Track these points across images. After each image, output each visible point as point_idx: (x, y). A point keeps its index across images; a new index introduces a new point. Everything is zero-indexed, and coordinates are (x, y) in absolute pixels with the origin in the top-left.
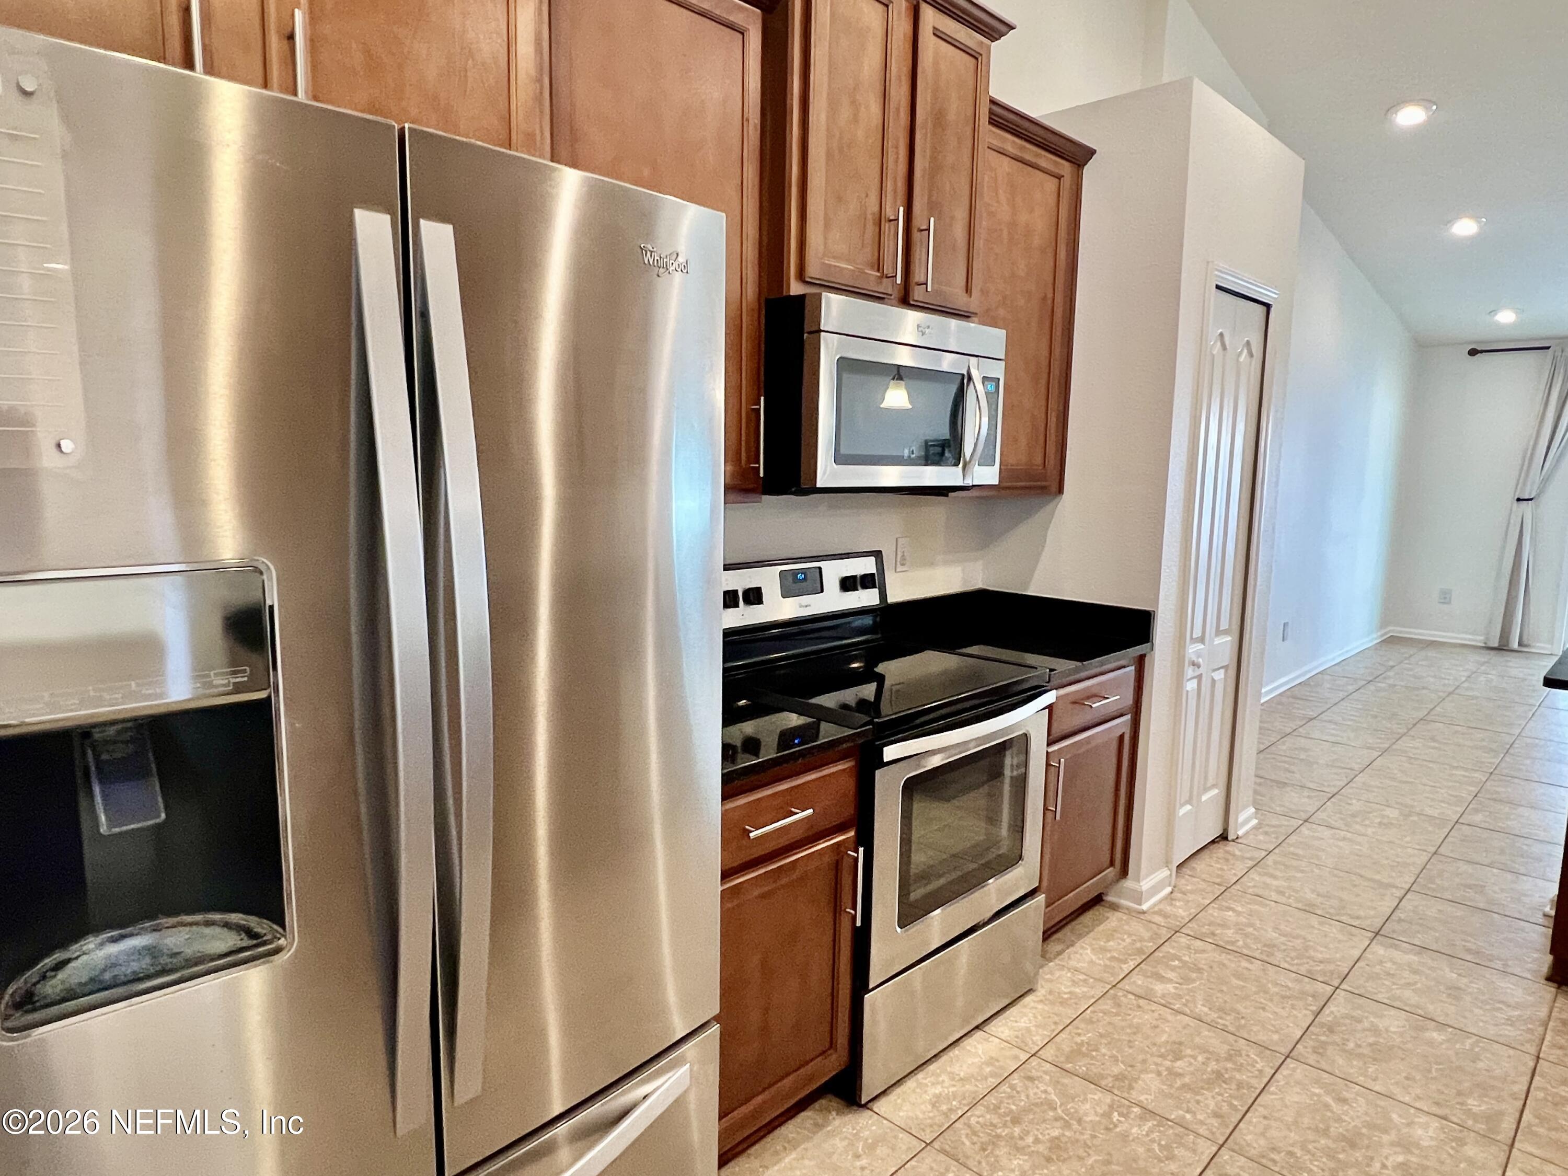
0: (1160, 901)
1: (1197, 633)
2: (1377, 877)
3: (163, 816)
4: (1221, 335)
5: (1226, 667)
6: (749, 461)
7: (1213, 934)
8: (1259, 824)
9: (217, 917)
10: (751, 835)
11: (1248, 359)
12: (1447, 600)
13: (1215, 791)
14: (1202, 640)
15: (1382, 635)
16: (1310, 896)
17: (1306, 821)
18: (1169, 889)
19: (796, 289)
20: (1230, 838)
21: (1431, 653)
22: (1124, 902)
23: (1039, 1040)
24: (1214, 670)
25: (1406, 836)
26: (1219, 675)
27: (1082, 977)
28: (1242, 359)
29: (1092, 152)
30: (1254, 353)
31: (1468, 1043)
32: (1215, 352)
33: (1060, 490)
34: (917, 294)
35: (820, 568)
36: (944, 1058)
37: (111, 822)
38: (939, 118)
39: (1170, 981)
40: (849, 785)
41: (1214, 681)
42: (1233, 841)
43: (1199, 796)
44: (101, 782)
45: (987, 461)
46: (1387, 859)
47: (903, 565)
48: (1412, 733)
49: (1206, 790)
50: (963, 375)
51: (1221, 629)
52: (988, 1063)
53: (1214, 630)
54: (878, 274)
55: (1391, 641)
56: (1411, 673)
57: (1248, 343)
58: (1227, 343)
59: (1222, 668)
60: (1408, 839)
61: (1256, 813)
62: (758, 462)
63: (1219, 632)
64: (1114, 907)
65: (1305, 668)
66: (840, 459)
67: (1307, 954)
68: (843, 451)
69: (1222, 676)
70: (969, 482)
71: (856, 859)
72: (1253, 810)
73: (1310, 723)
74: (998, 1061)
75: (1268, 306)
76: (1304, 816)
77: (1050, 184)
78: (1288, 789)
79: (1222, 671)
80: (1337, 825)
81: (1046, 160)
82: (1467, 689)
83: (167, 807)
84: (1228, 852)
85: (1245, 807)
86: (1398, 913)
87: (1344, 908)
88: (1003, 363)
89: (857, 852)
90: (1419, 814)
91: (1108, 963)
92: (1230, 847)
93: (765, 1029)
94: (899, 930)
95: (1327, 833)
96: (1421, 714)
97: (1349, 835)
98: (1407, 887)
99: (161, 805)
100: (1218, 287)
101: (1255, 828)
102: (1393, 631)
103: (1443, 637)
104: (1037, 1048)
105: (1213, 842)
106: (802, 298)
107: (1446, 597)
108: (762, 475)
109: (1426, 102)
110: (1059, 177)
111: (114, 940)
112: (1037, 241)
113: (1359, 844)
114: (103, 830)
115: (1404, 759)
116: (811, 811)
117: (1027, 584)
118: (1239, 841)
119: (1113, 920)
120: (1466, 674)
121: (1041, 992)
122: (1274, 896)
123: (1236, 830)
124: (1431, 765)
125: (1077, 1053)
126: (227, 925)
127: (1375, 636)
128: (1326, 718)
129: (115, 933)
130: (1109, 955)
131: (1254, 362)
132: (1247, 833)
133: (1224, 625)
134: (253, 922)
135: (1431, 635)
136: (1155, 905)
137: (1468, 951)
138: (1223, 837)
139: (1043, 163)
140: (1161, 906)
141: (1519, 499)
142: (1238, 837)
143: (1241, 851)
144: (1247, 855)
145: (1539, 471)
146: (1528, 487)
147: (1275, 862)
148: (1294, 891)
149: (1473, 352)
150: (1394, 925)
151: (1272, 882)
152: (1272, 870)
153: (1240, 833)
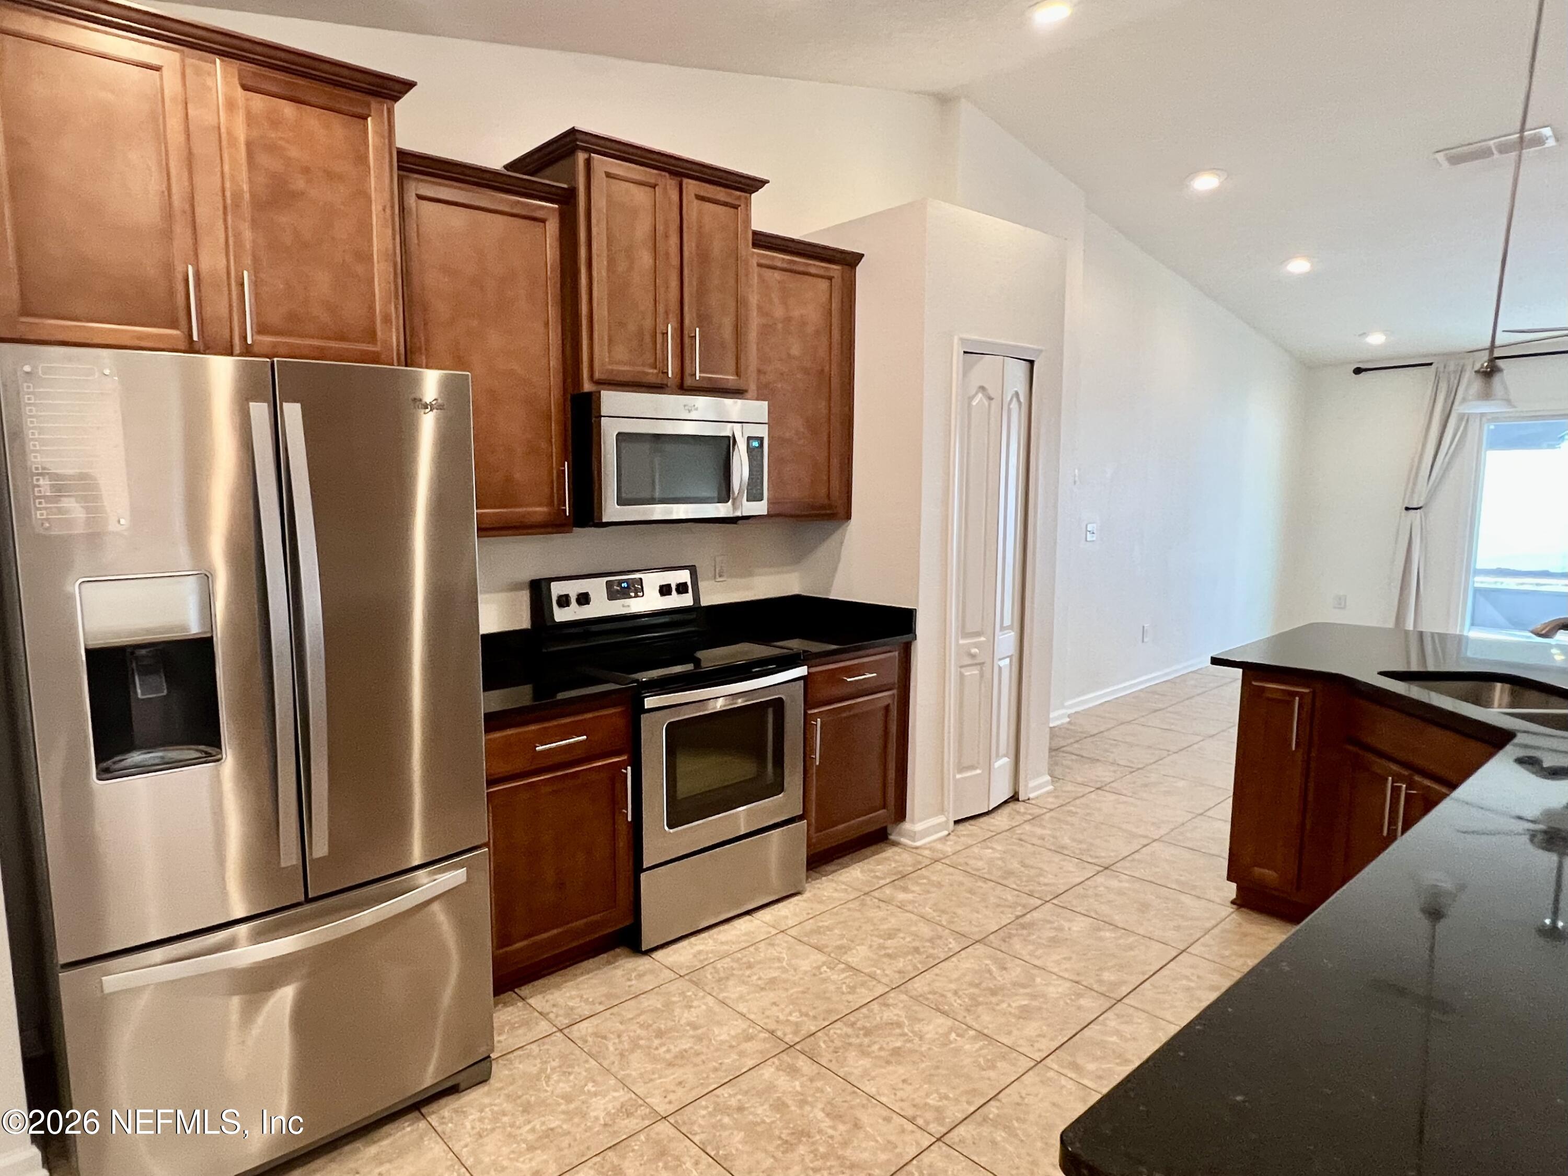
0: (935, 841)
2: (1135, 830)
3: (165, 692)
4: (983, 388)
5: (1010, 657)
6: (559, 505)
7: (967, 864)
8: (1055, 789)
9: (193, 747)
10: (537, 749)
12: (1340, 605)
13: (1004, 760)
16: (1066, 841)
17: (1098, 789)
18: (946, 833)
19: (587, 387)
20: (1020, 799)
22: (903, 840)
23: (790, 923)
24: (998, 659)
26: (1005, 663)
27: (843, 887)
28: (1012, 406)
29: (861, 256)
31: (1131, 939)
33: (848, 516)
34: (688, 382)
35: (641, 579)
36: (715, 930)
37: (143, 694)
38: (704, 257)
39: (913, 892)
40: (620, 723)
41: (1000, 668)
42: (1024, 801)
43: (991, 763)
44: (138, 674)
45: (754, 496)
46: (1154, 817)
47: (720, 576)
49: (999, 757)
50: (729, 437)
51: (1004, 625)
52: (745, 934)
54: (655, 371)
57: (1017, 392)
58: (992, 394)
59: (1008, 657)
61: (1051, 780)
62: (565, 506)
63: (1002, 628)
64: (895, 844)
66: (621, 502)
67: (1037, 880)
68: (624, 495)
69: (1008, 664)
70: (738, 514)
71: (626, 774)
72: (1048, 778)
73: (1155, 714)
74: (753, 933)
75: (1031, 361)
76: (1098, 785)
77: (823, 285)
79: (1008, 660)
80: (1124, 792)
81: (815, 266)
83: (168, 688)
84: (1015, 810)
85: (1038, 774)
86: (1137, 856)
87: (1088, 850)
88: (767, 426)
89: (626, 769)
91: (870, 879)
92: (1020, 807)
93: (560, 886)
94: (666, 828)
95: (1112, 798)
97: (1131, 800)
98: (1157, 837)
99: (165, 687)
100: (966, 353)
101: (1048, 793)
104: (786, 928)
105: (1006, 802)
106: (589, 394)
107: (1341, 602)
108: (568, 514)
109: (1213, 169)
110: (830, 279)
111: (146, 753)
112: (810, 329)
114: (140, 696)
116: (585, 737)
117: (829, 592)
118: (1030, 802)
119: (890, 852)
121: (807, 895)
122: (1035, 841)
123: (1026, 793)
125: (818, 931)
126: (197, 750)
128: (1172, 710)
129: (146, 751)
130: (872, 874)
132: (1037, 798)
133: (1007, 622)
134: (209, 749)
136: (930, 843)
138: (1015, 798)
139: (813, 270)
140: (933, 844)
141: (1407, 509)
142: (1029, 799)
143: (1026, 808)
144: (1030, 811)
145: (1426, 484)
146: (1416, 496)
147: (1052, 817)
148: (1054, 837)
149: (1358, 371)
150: (1126, 864)
151: (1039, 831)
152: (1044, 823)
153: (1031, 796)
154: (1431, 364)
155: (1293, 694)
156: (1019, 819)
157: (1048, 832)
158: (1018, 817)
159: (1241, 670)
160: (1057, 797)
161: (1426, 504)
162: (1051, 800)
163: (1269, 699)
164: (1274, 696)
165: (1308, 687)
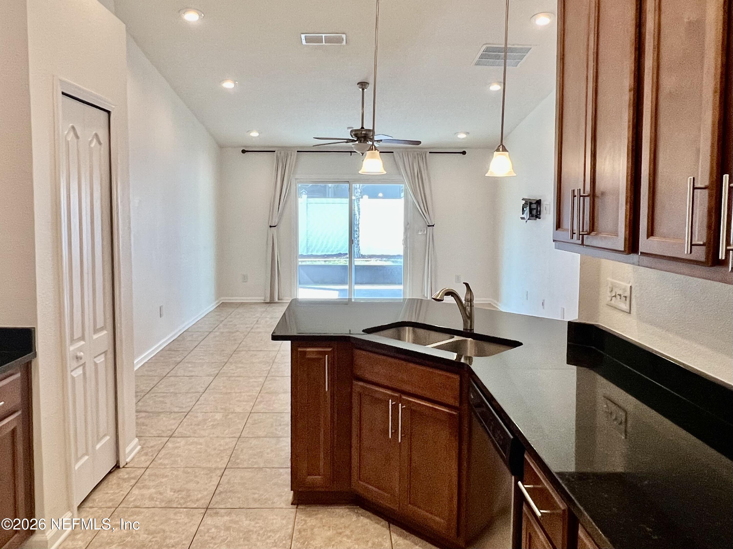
1: (77, 334)
2: (209, 465)
4: (73, 128)
5: (105, 352)
8: (142, 448)
11: (98, 146)
12: (246, 280)
13: (108, 438)
14: (83, 338)
15: (217, 303)
16: (169, 494)
17: (171, 437)
20: (121, 466)
21: (240, 310)
24: (95, 357)
25: (225, 431)
26: (101, 360)
28: (93, 145)
30: (102, 142)
32: (69, 139)
41: (96, 364)
42: (124, 467)
43: (94, 447)
46: (215, 449)
48: (231, 360)
49: (99, 440)
51: (98, 327)
53: (92, 329)
55: (223, 306)
56: (231, 323)
57: (96, 135)
58: (79, 134)
59: (102, 353)
60: (226, 431)
61: (139, 440)
65: (176, 331)
69: (103, 359)
72: (137, 440)
73: (178, 366)
75: (109, 112)
76: (170, 434)
78: (162, 415)
79: (103, 356)
80: (188, 434)
82: (257, 328)
84: (118, 478)
86: (220, 489)
87: (189, 496)
90: (232, 413)
92: (121, 473)
95: (182, 442)
96: (235, 348)
97: (196, 439)
98: (225, 466)
100: (63, 93)
101: (139, 453)
102: (223, 300)
103: (247, 300)
105: (110, 472)
107: (245, 278)
113: (201, 444)
115: (225, 378)
118: (129, 466)
120: (256, 319)
122: (147, 503)
123: (125, 458)
124: (239, 379)
127: (213, 304)
128: (186, 361)
131: (102, 149)
132: (133, 459)
133: (100, 324)
135: (241, 300)
137: (255, 500)
138: (117, 467)
141: (270, 227)
142: (127, 464)
143: (128, 473)
144: (133, 475)
145: (277, 212)
146: (274, 220)
147: (149, 476)
148: (161, 494)
149: (244, 151)
150: (217, 498)
151: (146, 492)
152: (147, 483)
153: (128, 460)
154: (274, 151)
155: (325, 353)
156: (126, 486)
157: (153, 490)
158: (125, 485)
159: (289, 342)
160: (146, 454)
161: (279, 222)
162: (143, 458)
163: (309, 359)
164: (314, 356)
165: (329, 347)
